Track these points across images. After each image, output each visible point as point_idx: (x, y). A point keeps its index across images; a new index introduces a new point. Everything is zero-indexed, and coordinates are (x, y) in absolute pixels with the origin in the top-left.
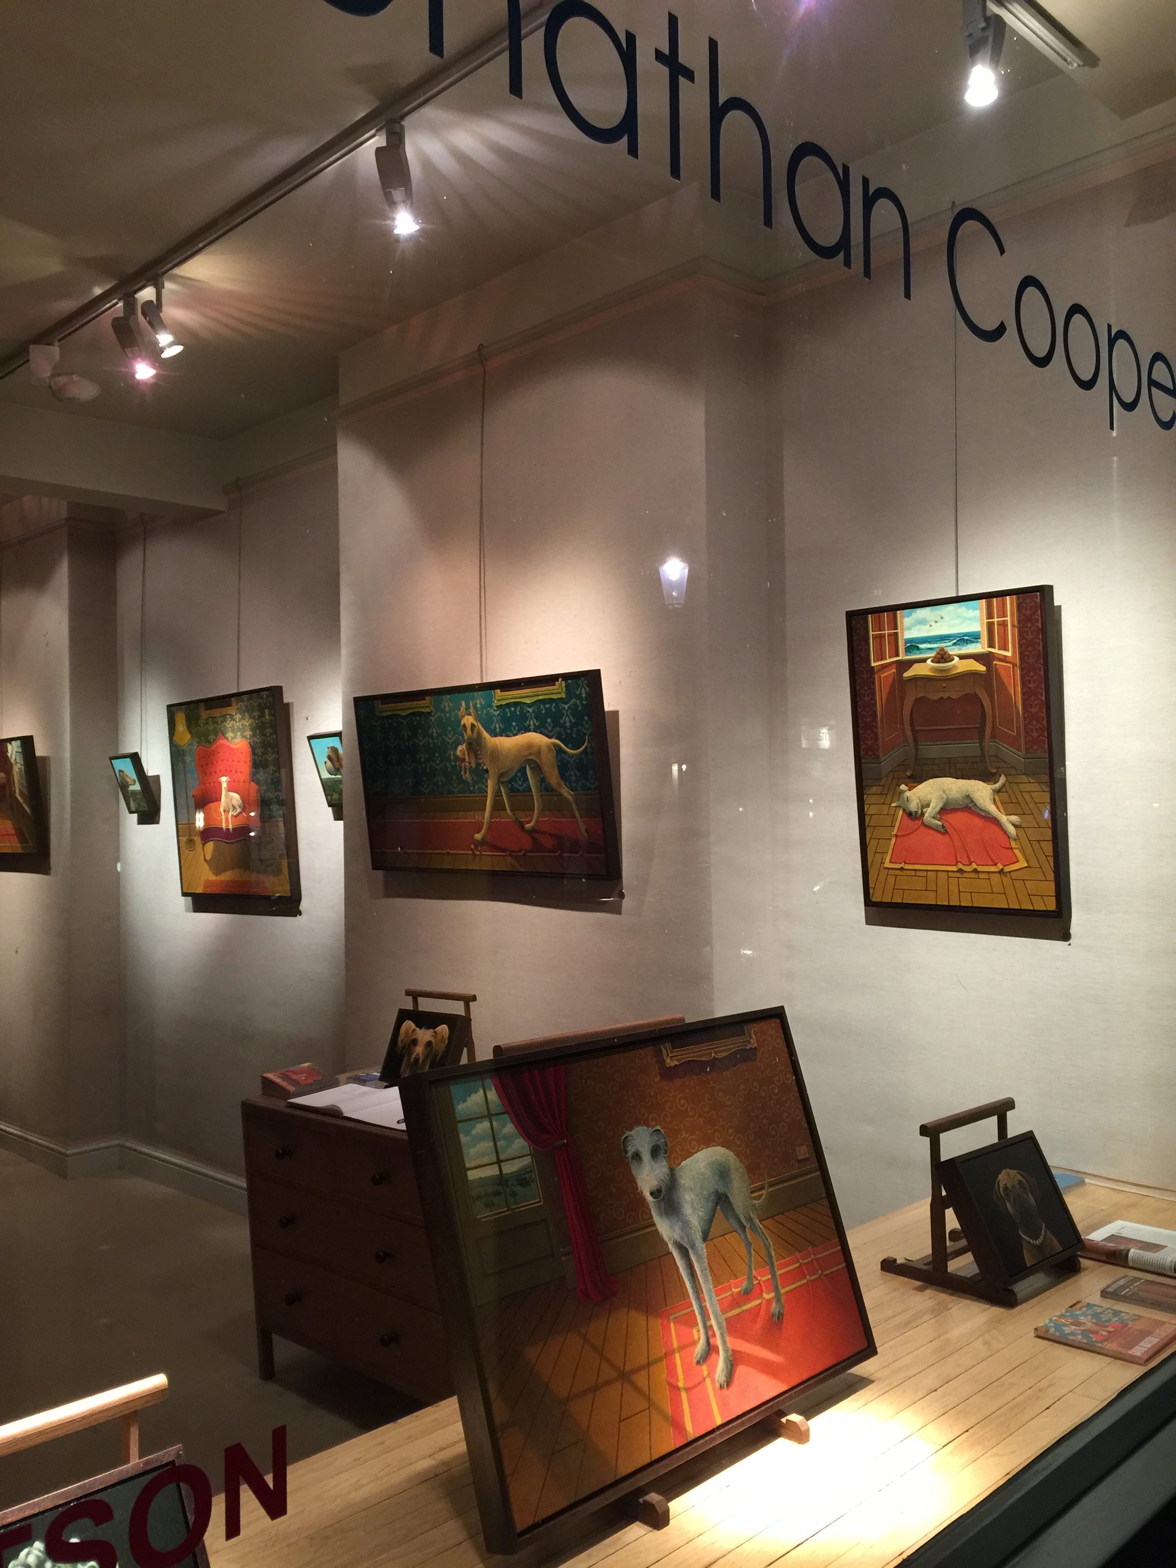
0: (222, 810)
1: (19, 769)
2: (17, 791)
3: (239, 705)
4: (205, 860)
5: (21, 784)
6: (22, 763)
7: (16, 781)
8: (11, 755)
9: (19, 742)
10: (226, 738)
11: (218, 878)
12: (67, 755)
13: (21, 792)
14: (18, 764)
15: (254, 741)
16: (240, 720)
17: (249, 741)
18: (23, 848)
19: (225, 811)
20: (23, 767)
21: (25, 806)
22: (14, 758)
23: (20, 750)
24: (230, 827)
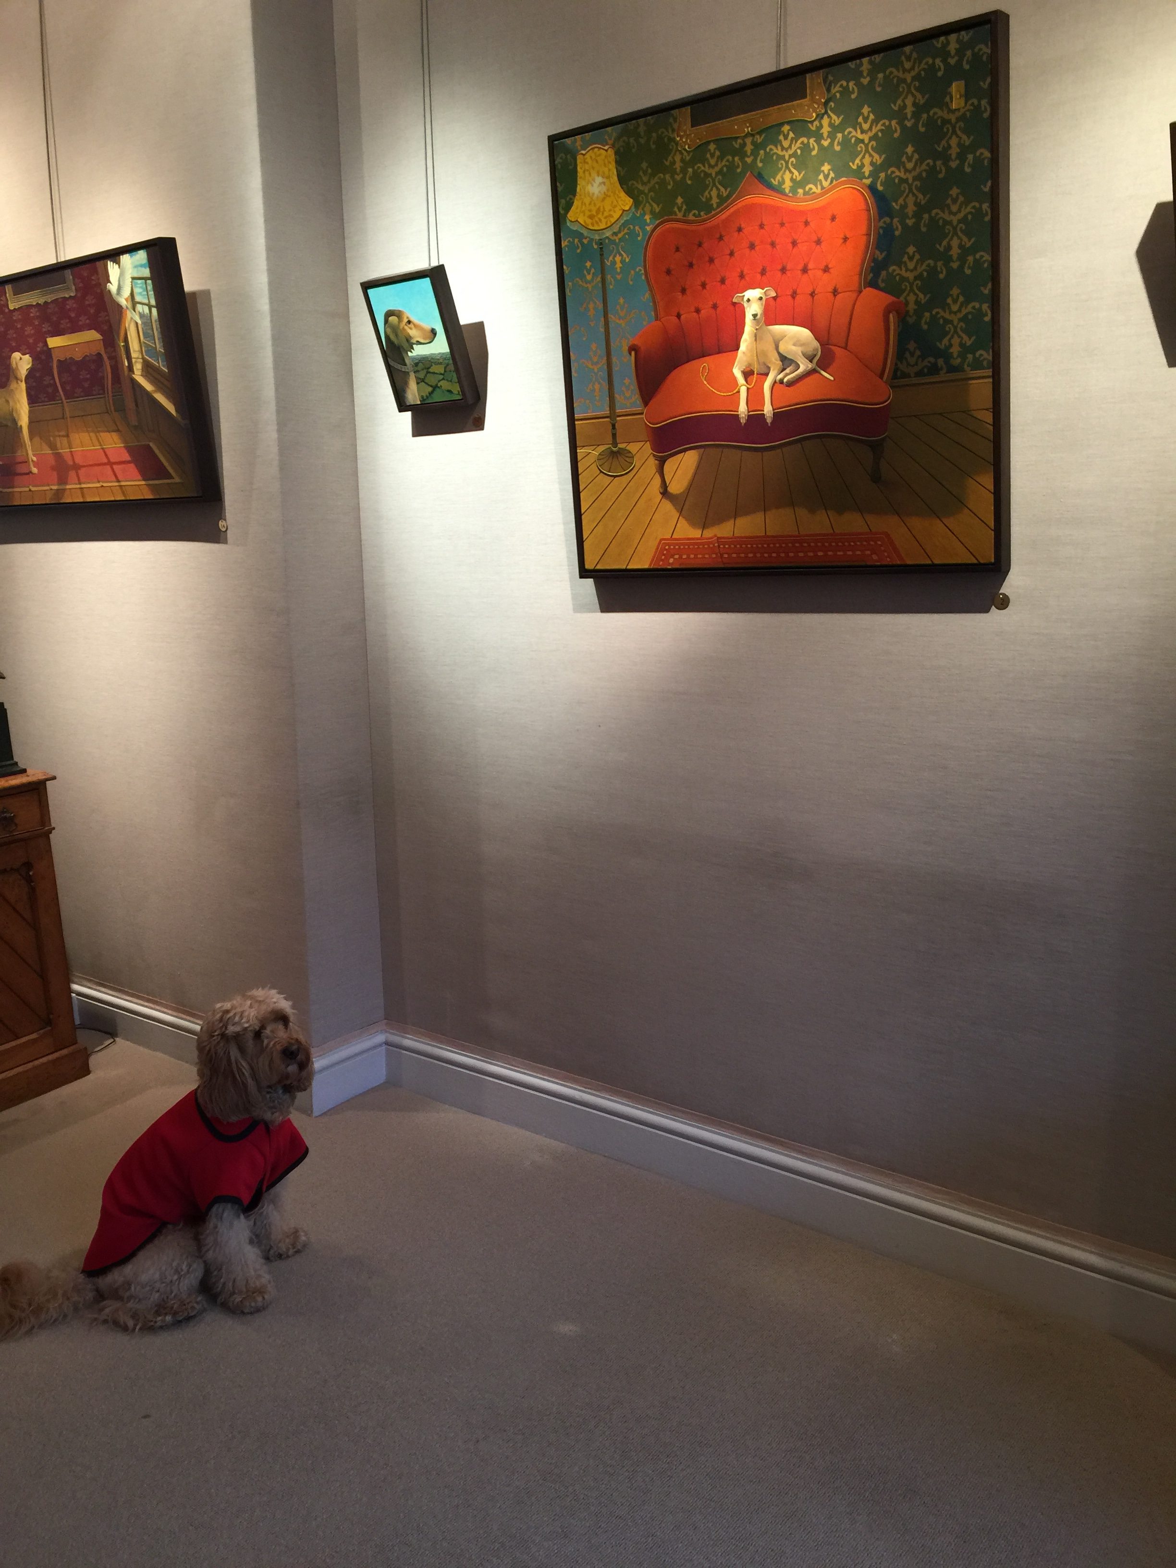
0: (737, 373)
1: (142, 316)
2: (138, 367)
3: (836, 89)
4: (665, 492)
5: (151, 351)
6: (153, 302)
7: (134, 346)
8: (119, 288)
9: (142, 256)
10: (770, 187)
11: (709, 533)
12: (260, 280)
13: (148, 369)
14: (139, 308)
15: (889, 180)
16: (835, 129)
17: (868, 182)
18: (153, 488)
19: (747, 374)
20: (154, 311)
21: (160, 398)
22: (126, 292)
23: (146, 272)
24: (768, 410)
